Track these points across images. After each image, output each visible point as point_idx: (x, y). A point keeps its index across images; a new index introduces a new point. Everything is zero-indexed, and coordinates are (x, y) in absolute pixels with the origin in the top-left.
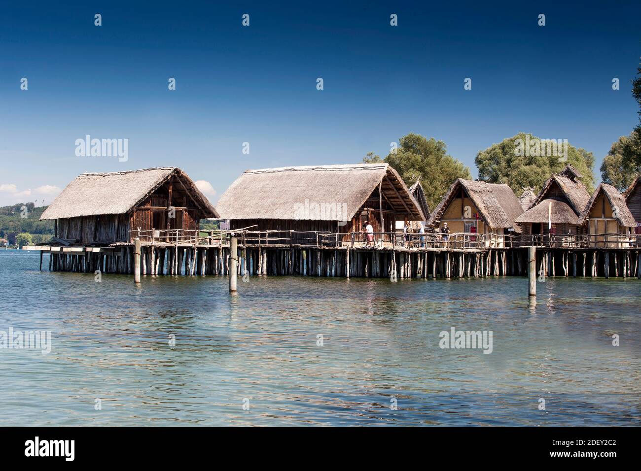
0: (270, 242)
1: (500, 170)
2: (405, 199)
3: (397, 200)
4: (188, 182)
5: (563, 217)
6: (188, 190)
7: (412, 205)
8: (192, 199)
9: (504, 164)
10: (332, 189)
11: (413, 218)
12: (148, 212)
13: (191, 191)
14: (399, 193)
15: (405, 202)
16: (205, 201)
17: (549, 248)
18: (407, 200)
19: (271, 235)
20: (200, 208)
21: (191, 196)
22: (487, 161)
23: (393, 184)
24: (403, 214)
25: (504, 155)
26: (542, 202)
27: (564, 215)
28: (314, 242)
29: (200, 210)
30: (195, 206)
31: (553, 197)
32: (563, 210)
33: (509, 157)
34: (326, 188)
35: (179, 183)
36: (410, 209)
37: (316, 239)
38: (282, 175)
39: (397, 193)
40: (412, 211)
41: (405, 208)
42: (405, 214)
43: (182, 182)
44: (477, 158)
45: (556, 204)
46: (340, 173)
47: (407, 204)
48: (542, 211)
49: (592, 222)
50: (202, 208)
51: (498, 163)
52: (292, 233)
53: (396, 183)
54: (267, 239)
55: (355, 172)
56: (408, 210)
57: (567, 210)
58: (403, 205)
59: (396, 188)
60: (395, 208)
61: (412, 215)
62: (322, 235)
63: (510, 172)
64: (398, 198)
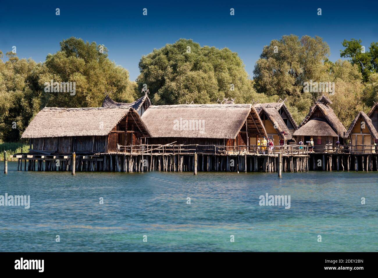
0: (182, 152)
1: (166, 75)
2: (258, 125)
3: (253, 125)
4: (137, 116)
5: (326, 132)
6: (135, 120)
7: (262, 128)
8: (137, 126)
9: (170, 69)
10: (218, 119)
11: (261, 136)
12: (115, 134)
13: (138, 121)
14: (255, 121)
15: (257, 126)
16: (145, 127)
17: (338, 154)
18: (259, 125)
19: (182, 147)
20: (141, 131)
21: (137, 124)
22: (153, 67)
23: (253, 116)
24: (256, 134)
25: (169, 61)
26: (309, 122)
27: (327, 131)
28: (214, 152)
29: (141, 132)
30: (138, 130)
31: (316, 118)
32: (326, 127)
33: (174, 63)
34: (214, 118)
35: (131, 116)
36: (260, 130)
37: (215, 150)
38: (179, 110)
39: (254, 121)
40: (260, 132)
41: (257, 130)
42: (257, 134)
43: (133, 116)
44: (140, 63)
45: (320, 124)
46: (220, 109)
47: (258, 128)
48: (311, 128)
49: (354, 136)
50: (143, 131)
51: (164, 69)
52: (198, 146)
53: (254, 115)
54: (181, 149)
55: (230, 109)
56: (259, 131)
57: (328, 128)
58: (256, 128)
59: (254, 118)
60: (250, 130)
61: (261, 135)
62: (219, 147)
63: (178, 77)
64: (253, 124)
